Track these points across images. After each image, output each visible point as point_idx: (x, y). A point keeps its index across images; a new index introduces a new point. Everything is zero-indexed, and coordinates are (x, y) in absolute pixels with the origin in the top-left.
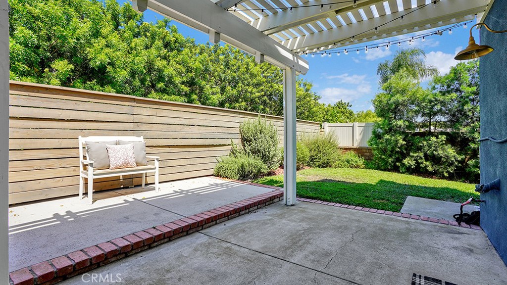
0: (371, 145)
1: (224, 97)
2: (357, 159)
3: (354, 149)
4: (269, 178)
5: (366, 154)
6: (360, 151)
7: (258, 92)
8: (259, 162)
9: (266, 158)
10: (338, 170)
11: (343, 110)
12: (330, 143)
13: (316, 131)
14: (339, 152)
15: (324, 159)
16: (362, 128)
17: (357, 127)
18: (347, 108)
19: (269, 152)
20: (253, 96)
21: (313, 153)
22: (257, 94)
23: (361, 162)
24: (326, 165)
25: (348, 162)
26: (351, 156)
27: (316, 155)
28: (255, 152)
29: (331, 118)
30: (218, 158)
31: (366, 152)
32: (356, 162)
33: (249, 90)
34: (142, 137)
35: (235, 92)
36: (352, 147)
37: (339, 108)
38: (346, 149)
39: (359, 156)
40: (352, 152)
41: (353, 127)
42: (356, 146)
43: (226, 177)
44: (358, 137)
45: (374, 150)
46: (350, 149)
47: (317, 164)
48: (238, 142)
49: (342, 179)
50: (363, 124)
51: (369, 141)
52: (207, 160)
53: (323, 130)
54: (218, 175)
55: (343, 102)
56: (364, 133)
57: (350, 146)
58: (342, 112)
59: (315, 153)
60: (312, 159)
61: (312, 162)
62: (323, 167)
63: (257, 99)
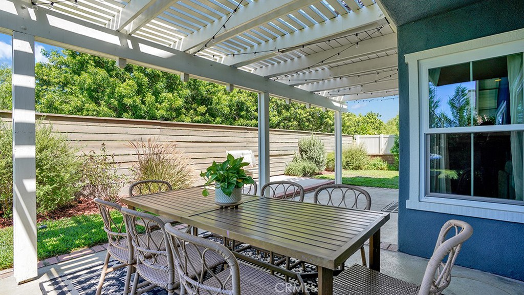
0: (393, 152)
1: (280, 118)
2: (382, 163)
3: (380, 156)
4: (320, 176)
5: (390, 159)
6: (384, 157)
7: (306, 113)
8: (314, 165)
9: (318, 163)
10: (367, 171)
11: (373, 120)
12: (361, 151)
13: (350, 142)
14: (368, 158)
15: (356, 163)
16: (387, 139)
17: (383, 139)
18: (377, 118)
19: (320, 158)
20: (302, 116)
21: (348, 159)
22: (305, 115)
23: (385, 165)
24: (358, 168)
25: (375, 165)
26: (377, 161)
27: (351, 161)
28: (311, 159)
29: (362, 131)
30: (287, 163)
31: (390, 158)
32: (381, 165)
33: (299, 112)
34: (251, 150)
35: (288, 114)
36: (379, 154)
37: (370, 118)
38: (374, 156)
39: (384, 162)
40: (379, 158)
41: (379, 138)
42: (382, 153)
43: (294, 175)
44: (383, 147)
45: (395, 156)
46: (377, 156)
47: (351, 167)
48: (298, 152)
49: (369, 176)
50: (388, 136)
51: (391, 150)
52: (281, 164)
53: (355, 141)
54: (288, 174)
55: (373, 113)
56: (388, 143)
57: (377, 153)
58: (372, 122)
59: (349, 159)
60: (348, 164)
61: (347, 166)
62: (356, 169)
63: (304, 119)
